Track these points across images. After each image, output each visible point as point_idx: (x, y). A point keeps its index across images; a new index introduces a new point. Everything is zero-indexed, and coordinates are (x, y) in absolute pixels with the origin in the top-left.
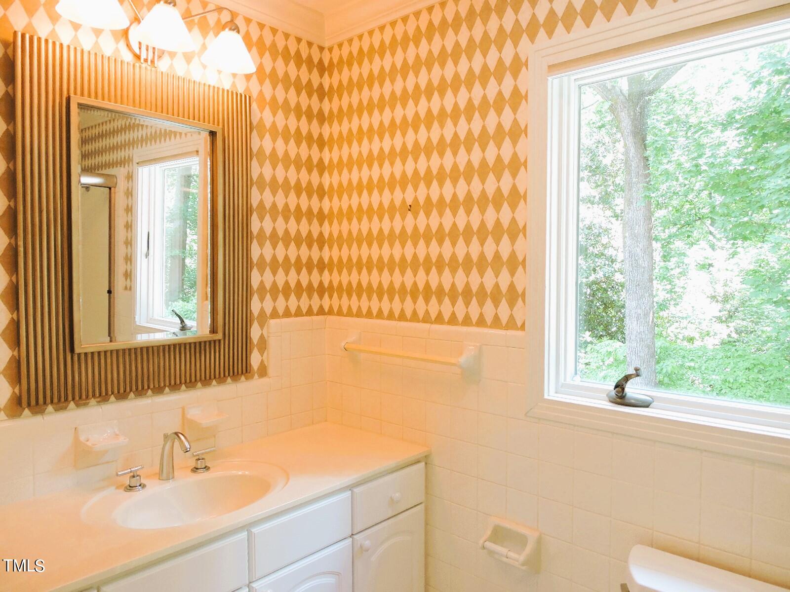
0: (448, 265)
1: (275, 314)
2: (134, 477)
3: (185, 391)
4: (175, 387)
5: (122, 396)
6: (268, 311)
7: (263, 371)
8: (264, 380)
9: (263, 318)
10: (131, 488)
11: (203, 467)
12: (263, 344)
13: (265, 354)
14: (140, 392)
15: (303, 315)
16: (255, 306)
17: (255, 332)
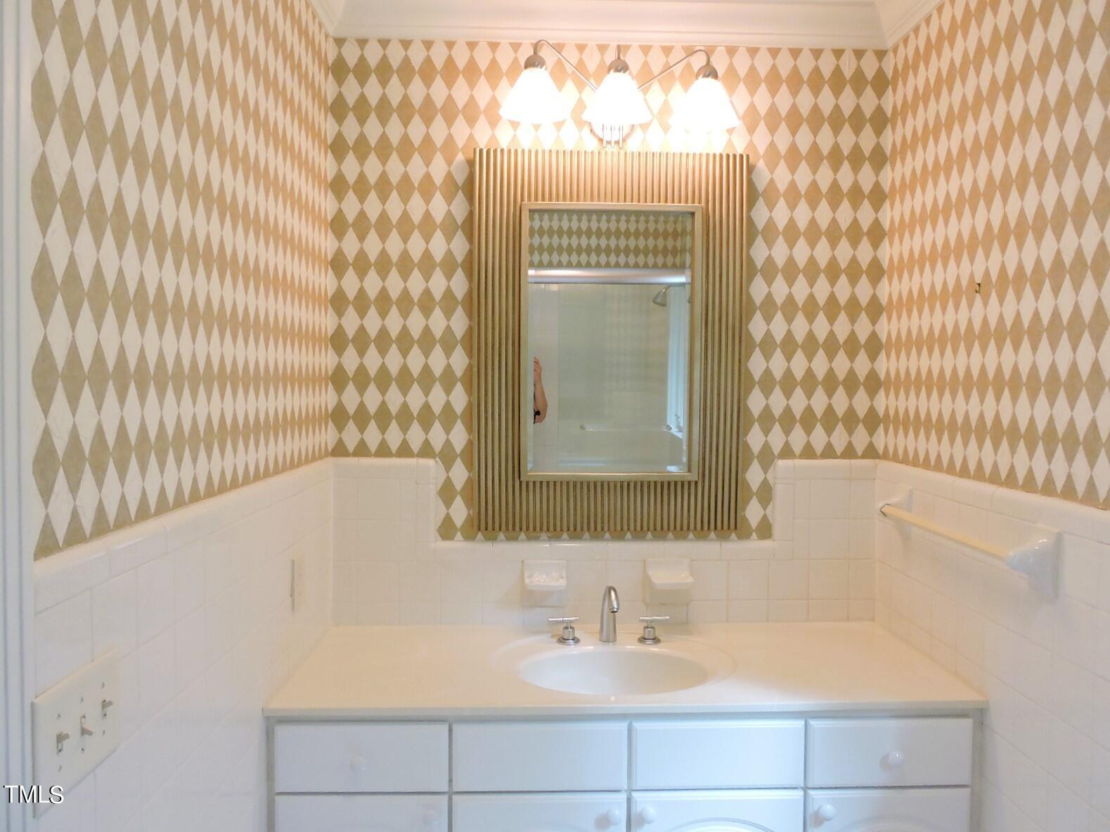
0: (1025, 385)
1: (787, 452)
2: (567, 628)
3: (651, 540)
4: (639, 535)
5: (575, 535)
6: (777, 446)
7: (765, 530)
8: (766, 543)
9: (767, 458)
10: (563, 640)
11: (652, 637)
12: (766, 493)
13: (770, 507)
14: (597, 534)
15: (836, 457)
16: (755, 439)
17: (754, 476)
